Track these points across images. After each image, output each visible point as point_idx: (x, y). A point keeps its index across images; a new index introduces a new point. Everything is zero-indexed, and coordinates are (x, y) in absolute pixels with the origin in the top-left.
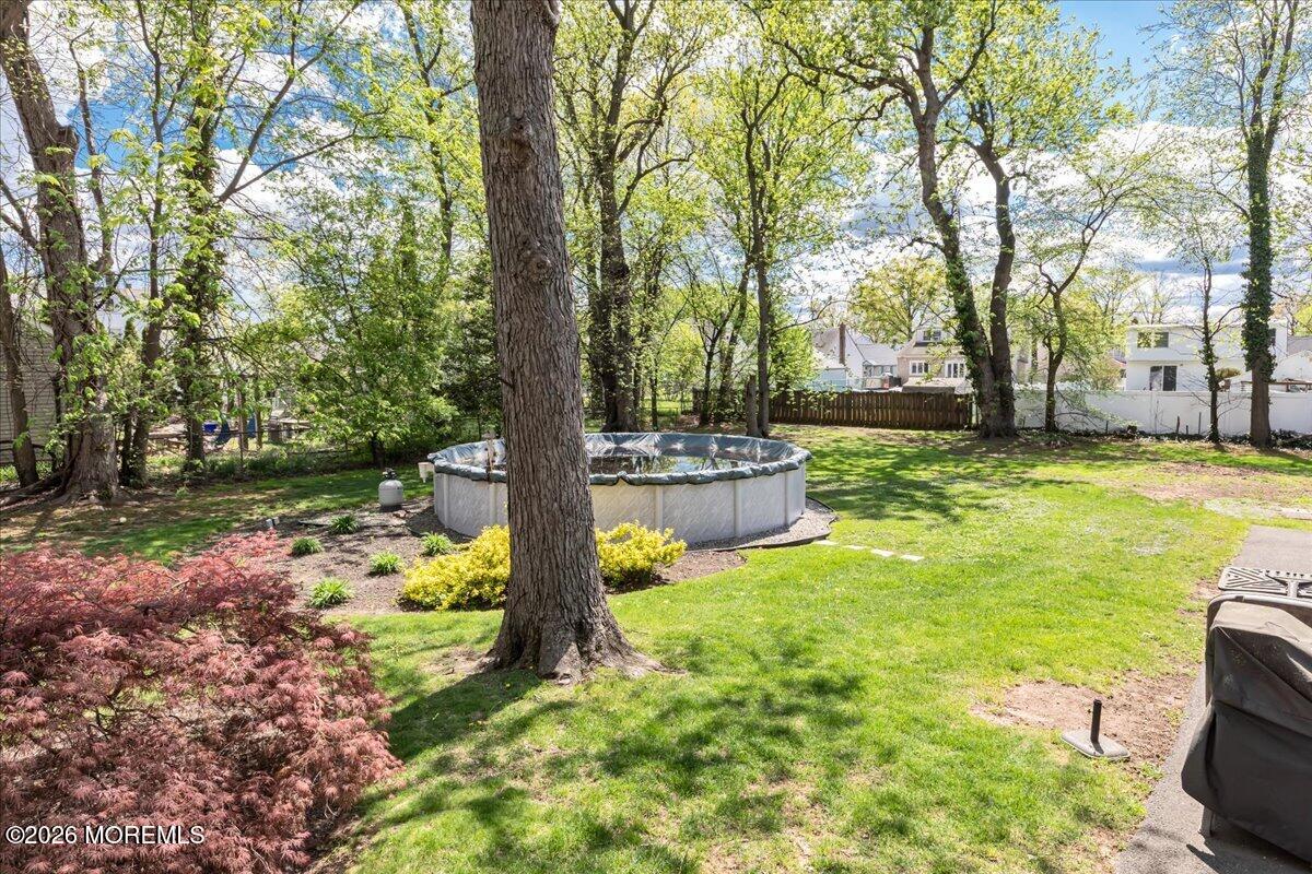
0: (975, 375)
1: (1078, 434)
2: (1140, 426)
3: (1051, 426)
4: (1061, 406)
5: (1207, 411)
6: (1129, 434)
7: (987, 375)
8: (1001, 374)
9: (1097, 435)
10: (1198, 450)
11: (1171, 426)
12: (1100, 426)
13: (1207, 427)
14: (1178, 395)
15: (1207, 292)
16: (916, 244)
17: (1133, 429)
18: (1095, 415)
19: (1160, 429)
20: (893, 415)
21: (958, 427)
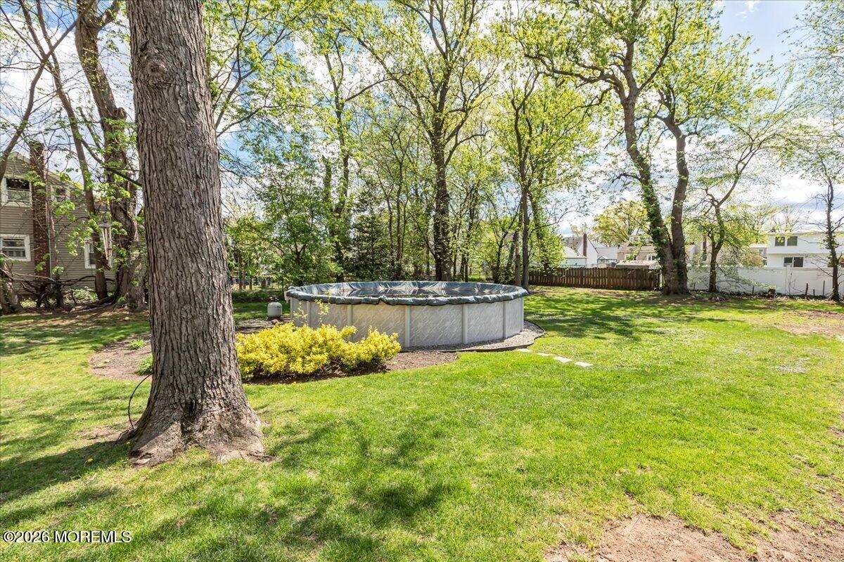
0: (661, 254)
1: (732, 294)
2: (778, 290)
3: (713, 289)
4: (720, 277)
5: (829, 280)
6: (771, 294)
7: (669, 255)
8: (678, 255)
9: (747, 295)
10: (823, 306)
11: (802, 290)
12: (749, 290)
13: (829, 290)
14: (807, 269)
15: (830, 201)
16: (623, 177)
17: (773, 291)
18: (744, 282)
19: (793, 292)
20: (609, 281)
21: (650, 289)
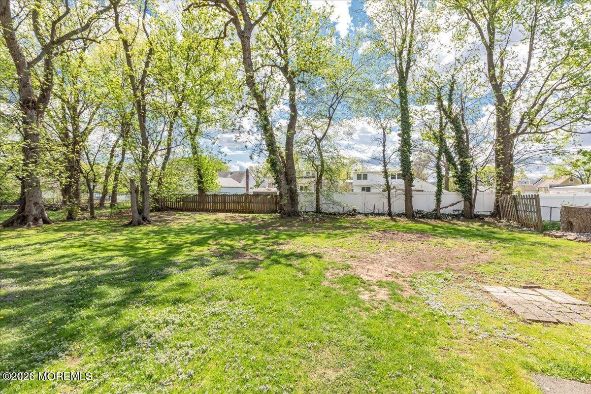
0: (278, 181)
1: (330, 214)
2: (359, 209)
3: (318, 211)
4: (322, 200)
5: (386, 201)
6: (353, 213)
7: (284, 182)
8: (291, 182)
9: (340, 214)
10: (383, 221)
11: (370, 209)
12: (340, 210)
13: (386, 209)
14: (373, 194)
15: (384, 143)
17: (354, 210)
18: (339, 204)
19: (367, 211)
20: (246, 206)
21: (275, 212)
